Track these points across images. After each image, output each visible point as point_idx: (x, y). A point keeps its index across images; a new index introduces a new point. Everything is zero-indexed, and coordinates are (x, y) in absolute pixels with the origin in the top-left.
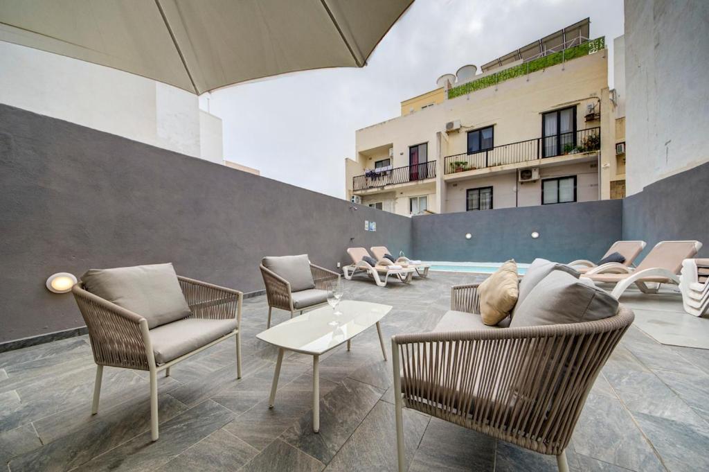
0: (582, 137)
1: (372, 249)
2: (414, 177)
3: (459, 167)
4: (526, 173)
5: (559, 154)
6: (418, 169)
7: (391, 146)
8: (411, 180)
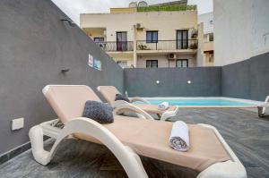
0: (190, 43)
1: (99, 88)
2: (119, 49)
3: (142, 48)
4: (171, 55)
5: (182, 48)
6: (121, 45)
7: (105, 29)
8: (118, 50)
